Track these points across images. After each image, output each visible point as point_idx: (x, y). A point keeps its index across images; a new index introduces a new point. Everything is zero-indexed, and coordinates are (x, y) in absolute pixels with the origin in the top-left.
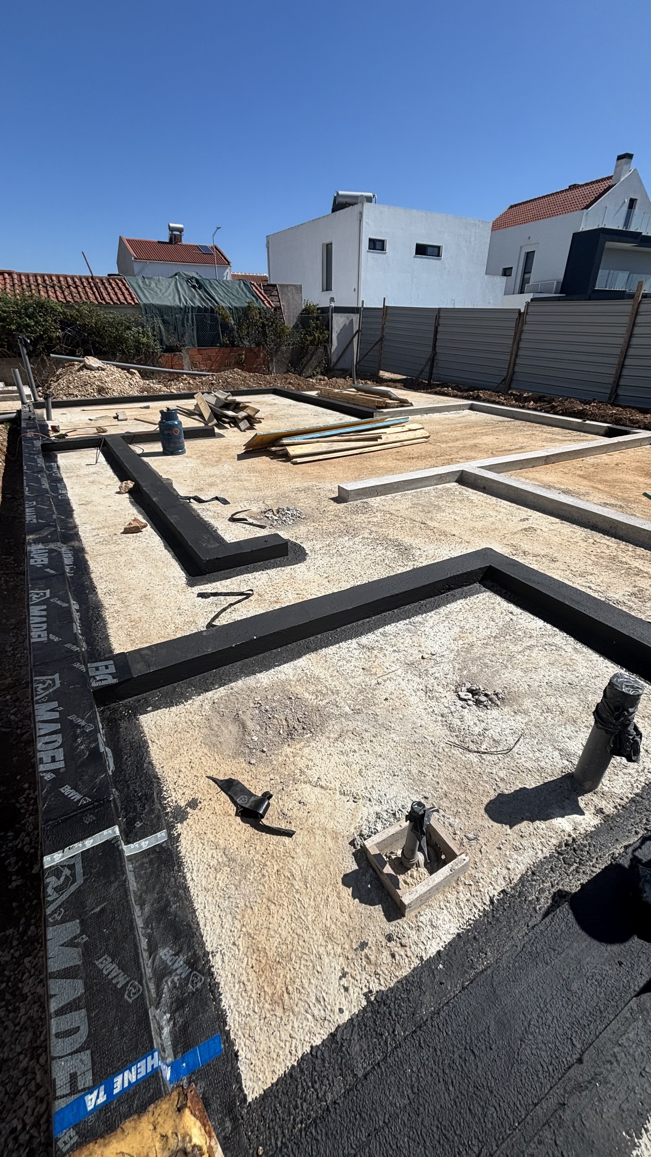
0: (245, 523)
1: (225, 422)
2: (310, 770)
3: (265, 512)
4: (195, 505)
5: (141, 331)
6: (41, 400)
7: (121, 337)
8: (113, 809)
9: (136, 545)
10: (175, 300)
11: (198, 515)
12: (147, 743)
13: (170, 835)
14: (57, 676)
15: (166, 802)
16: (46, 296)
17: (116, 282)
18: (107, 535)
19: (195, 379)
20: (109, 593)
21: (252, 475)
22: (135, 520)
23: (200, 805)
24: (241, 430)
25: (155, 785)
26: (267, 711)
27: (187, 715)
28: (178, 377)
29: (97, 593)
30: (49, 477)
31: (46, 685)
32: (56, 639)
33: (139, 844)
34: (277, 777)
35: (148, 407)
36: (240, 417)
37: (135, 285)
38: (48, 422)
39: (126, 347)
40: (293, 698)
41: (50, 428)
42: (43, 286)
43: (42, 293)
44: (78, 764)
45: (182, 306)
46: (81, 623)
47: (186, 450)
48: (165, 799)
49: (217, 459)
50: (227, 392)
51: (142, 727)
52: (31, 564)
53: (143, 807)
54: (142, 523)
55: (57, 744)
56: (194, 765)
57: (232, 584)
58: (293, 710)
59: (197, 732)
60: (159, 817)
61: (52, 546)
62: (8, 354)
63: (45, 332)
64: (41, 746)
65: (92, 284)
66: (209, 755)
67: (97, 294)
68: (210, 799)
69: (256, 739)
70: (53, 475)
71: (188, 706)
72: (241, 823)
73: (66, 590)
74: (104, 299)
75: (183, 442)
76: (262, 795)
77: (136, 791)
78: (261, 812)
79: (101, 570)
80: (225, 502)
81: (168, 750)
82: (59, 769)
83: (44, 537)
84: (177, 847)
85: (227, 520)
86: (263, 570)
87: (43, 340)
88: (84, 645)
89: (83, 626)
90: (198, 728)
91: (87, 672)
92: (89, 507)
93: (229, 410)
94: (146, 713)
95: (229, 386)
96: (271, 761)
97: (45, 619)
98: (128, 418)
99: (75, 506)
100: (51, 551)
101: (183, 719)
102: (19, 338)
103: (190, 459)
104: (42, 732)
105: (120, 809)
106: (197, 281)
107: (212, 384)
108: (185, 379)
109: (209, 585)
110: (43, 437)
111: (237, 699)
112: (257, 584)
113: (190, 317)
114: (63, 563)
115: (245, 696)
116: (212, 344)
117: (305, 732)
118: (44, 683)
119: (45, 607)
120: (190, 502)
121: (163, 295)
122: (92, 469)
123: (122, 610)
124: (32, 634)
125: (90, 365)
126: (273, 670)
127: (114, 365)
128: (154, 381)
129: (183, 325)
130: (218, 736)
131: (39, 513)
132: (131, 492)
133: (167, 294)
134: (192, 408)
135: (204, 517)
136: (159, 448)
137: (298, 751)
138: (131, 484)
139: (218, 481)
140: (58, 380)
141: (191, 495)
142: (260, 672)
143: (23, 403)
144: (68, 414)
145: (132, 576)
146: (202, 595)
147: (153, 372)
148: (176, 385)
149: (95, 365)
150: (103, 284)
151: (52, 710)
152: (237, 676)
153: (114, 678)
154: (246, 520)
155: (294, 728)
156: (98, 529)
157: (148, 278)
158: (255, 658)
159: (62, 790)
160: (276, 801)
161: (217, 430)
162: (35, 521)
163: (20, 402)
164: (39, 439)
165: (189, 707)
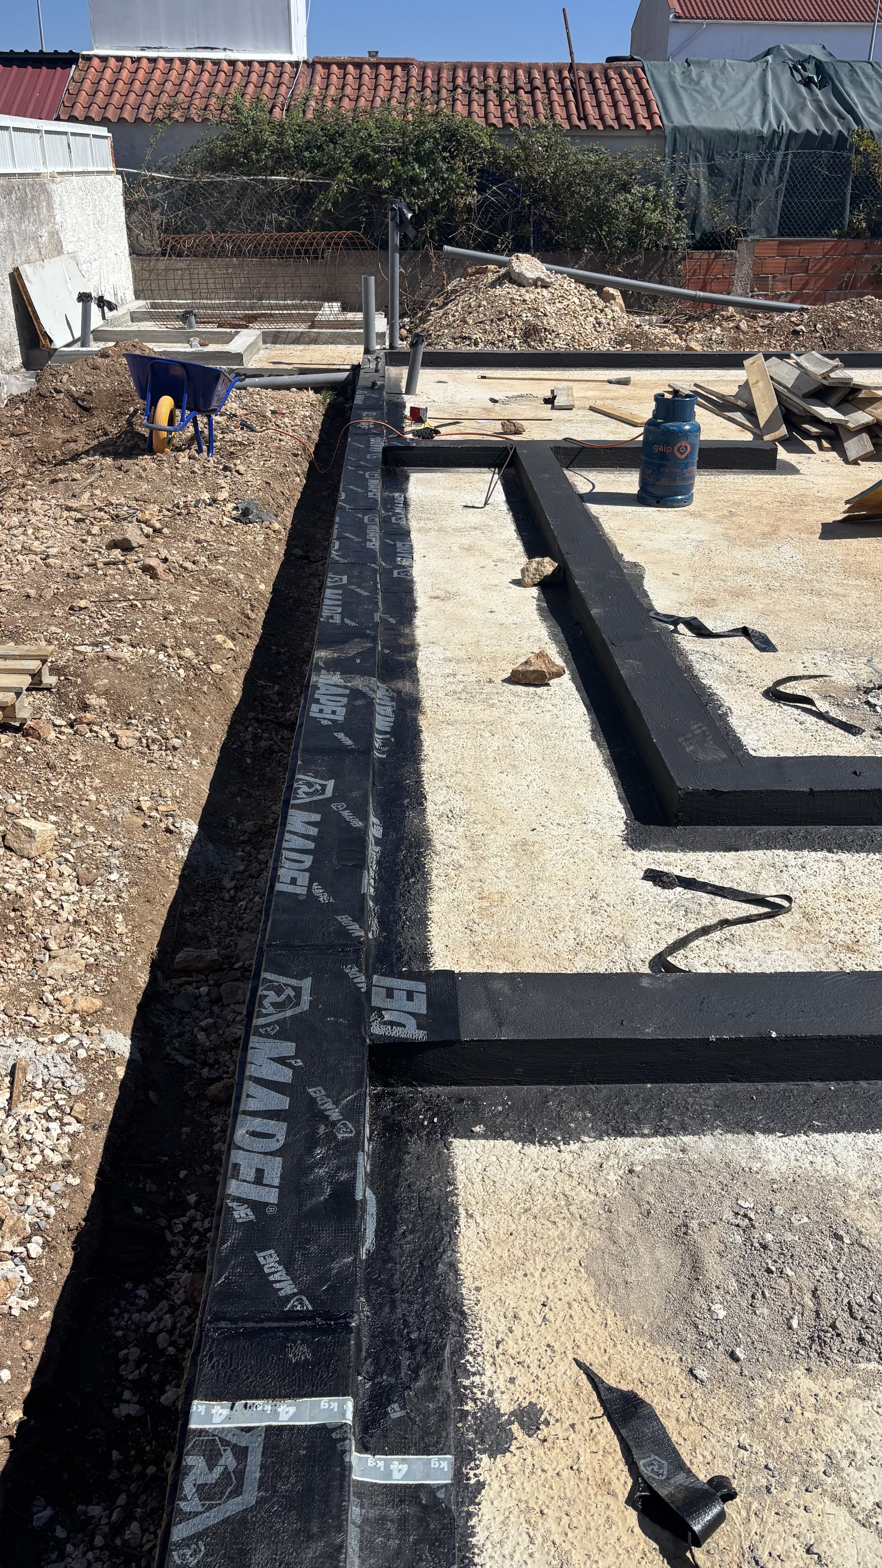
0: (805, 710)
1: (808, 435)
2: (859, 1469)
3: (867, 691)
4: (686, 640)
5: (651, 195)
6: (403, 345)
7: (603, 207)
8: (353, 1348)
9: (530, 716)
10: (750, 118)
11: (689, 668)
12: (457, 1213)
13: (459, 1476)
14: (306, 984)
15: (467, 1383)
16: (466, 113)
17: (621, 75)
18: (473, 678)
19: (754, 318)
20: (450, 816)
21: (852, 582)
22: (541, 655)
23: (544, 1431)
24: (846, 461)
25: (453, 1327)
26: (765, 1247)
27: (560, 1177)
28: (714, 311)
29: (424, 810)
30: (386, 521)
31: (283, 997)
32: (324, 898)
33: (387, 1465)
34: (759, 1448)
35: (625, 382)
36: (851, 425)
37: (663, 81)
38: (406, 398)
39: (609, 233)
40: (847, 1241)
41: (407, 412)
42: (464, 92)
43: (459, 107)
44: (305, 1209)
45: (765, 130)
46: (379, 873)
47: (695, 496)
48: (468, 1374)
49: (767, 529)
50: (831, 357)
51: (453, 1169)
52: (311, 714)
53: (415, 1371)
54: (554, 664)
55: (274, 1145)
56: (550, 1316)
57: (739, 866)
58: (841, 1275)
59: (575, 1232)
60: (443, 1416)
61: (359, 682)
62: (362, 244)
63: (444, 195)
64: (243, 1136)
65: (568, 83)
66: (592, 1304)
67: (572, 105)
68: (573, 1426)
69: (722, 1314)
70: (393, 520)
71: (566, 1156)
72: (638, 1530)
73: (367, 790)
74: (584, 118)
75: (692, 478)
76: (710, 1482)
77: (406, 1324)
78: (697, 1528)
79: (443, 757)
80: (764, 644)
81: (498, 1251)
82: (267, 1204)
83: (348, 658)
84: (470, 1515)
85: (759, 694)
86: (830, 851)
87: (436, 213)
88: (374, 924)
89: (381, 878)
90: (578, 1223)
91: (368, 993)
92: (449, 607)
93: (826, 404)
94: (469, 1138)
95: (839, 341)
96: (750, 1396)
97: (311, 845)
98: (577, 403)
99: (421, 599)
100: (355, 694)
101: (548, 1184)
102: (393, 209)
103: (698, 520)
104: (252, 1105)
105: (364, 1354)
106: (820, 67)
107: (796, 333)
108: (729, 318)
109: (679, 855)
110: (390, 432)
111: (693, 1184)
112: (807, 883)
113: (779, 160)
114: (372, 725)
115: (714, 1183)
116: (820, 230)
117: (864, 1352)
118: (279, 991)
119: (316, 817)
120: (676, 631)
121: (724, 104)
122: (473, 517)
123: (469, 864)
124: (281, 872)
125: (520, 274)
126: (804, 1138)
127: (571, 276)
128: (654, 318)
129: (756, 182)
130: (624, 1264)
131: (349, 604)
132: (546, 585)
133: (734, 102)
134: (730, 390)
135: (701, 674)
136: (630, 484)
137: (834, 1401)
138: (548, 566)
139: (758, 586)
140: (446, 304)
141: (682, 614)
142: (767, 1131)
143: (367, 351)
144: (451, 382)
145: (504, 789)
146: (655, 877)
147: (655, 297)
148: (702, 330)
149: (531, 275)
150: (592, 81)
151: (282, 1061)
152: (704, 1121)
153: (419, 1027)
154: (809, 701)
155: (833, 1326)
156: (458, 661)
157: (699, 63)
158: (760, 1086)
159: (260, 1256)
160: (744, 1513)
161: (783, 454)
162: (337, 619)
163: (361, 348)
164: (380, 434)
165: (568, 1157)
